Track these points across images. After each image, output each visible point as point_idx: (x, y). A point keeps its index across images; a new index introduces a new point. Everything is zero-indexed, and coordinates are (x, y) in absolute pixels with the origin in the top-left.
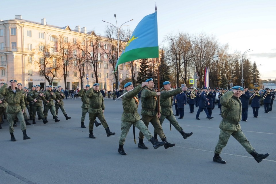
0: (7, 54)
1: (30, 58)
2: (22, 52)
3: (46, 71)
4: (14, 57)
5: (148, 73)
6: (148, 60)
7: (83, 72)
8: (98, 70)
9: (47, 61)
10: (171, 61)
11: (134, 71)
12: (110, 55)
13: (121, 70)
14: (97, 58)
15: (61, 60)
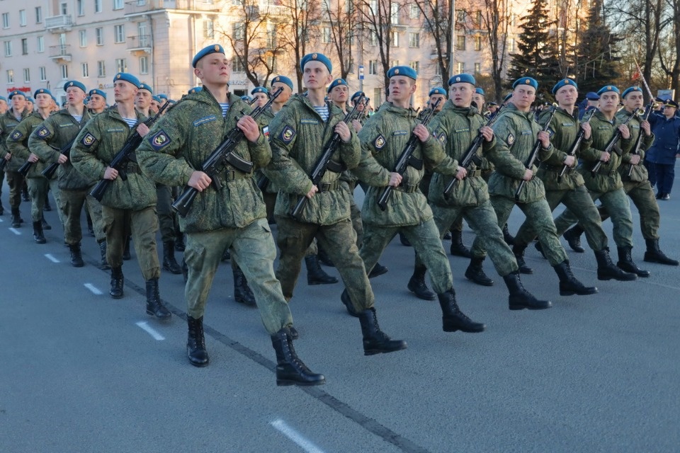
0: (153, 17)
1: (208, 24)
2: (189, 8)
3: (250, 59)
4: (170, 22)
5: (544, 57)
6: (546, 17)
7: (348, 58)
8: (390, 53)
9: (253, 29)
10: (627, 16)
11: (501, 52)
12: (429, 7)
13: (459, 51)
14: (390, 17)
15: (290, 26)
